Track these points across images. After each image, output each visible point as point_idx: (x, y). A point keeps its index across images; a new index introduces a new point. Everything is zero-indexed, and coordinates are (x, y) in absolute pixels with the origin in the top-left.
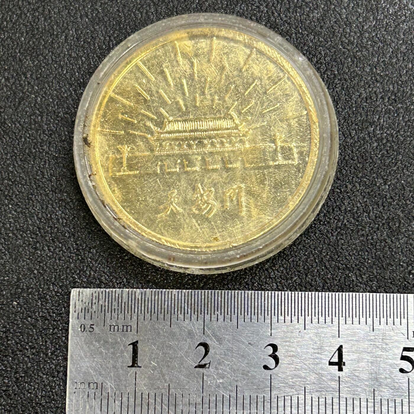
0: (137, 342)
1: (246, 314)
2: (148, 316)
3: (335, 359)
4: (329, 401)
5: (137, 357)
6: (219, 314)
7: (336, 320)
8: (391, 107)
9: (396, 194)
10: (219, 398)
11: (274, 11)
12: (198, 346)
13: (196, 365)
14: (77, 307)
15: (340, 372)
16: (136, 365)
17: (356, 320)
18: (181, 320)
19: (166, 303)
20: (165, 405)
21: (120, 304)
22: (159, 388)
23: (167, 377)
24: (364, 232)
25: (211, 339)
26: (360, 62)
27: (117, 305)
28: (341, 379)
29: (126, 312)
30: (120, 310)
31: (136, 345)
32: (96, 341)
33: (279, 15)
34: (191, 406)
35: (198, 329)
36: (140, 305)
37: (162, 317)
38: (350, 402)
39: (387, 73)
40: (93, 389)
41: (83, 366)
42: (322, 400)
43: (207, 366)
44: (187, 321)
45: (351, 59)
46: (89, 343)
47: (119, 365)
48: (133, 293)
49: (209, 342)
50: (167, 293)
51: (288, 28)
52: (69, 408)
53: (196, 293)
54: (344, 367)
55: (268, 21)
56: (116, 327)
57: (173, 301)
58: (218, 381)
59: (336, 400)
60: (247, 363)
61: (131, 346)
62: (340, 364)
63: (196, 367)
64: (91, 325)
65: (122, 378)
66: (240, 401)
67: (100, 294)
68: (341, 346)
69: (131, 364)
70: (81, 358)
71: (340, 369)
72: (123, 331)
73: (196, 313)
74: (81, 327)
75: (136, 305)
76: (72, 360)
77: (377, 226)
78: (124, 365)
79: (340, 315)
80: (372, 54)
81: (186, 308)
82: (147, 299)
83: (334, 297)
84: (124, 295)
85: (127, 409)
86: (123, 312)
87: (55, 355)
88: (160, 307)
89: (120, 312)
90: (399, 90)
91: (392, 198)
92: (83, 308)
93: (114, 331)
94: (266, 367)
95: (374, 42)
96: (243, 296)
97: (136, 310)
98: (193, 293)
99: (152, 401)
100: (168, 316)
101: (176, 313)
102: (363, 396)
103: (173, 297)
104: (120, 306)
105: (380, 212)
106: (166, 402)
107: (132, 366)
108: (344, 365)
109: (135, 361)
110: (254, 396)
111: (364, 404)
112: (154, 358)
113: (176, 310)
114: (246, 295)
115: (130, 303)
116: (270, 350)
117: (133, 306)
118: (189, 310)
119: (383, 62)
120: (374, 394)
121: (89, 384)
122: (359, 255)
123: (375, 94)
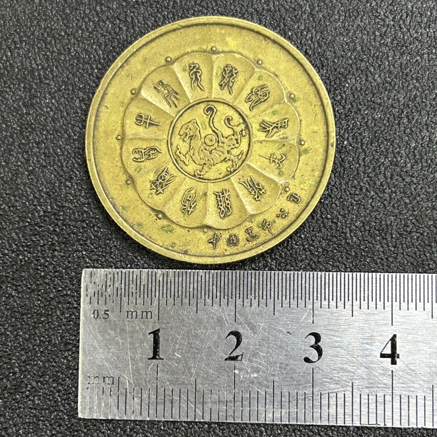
0: (158, 330)
1: (284, 298)
2: (171, 300)
3: (388, 351)
4: (380, 399)
5: (159, 348)
6: (253, 299)
7: (388, 304)
10: (254, 395)
12: (229, 335)
13: (227, 357)
14: (89, 290)
15: (393, 366)
16: (157, 357)
17: (412, 305)
18: (209, 305)
19: (192, 286)
20: (191, 402)
21: (138, 287)
22: (183, 383)
23: (193, 371)
25: (243, 328)
27: (134, 288)
28: (394, 373)
29: (146, 296)
30: (138, 294)
31: (158, 334)
32: (111, 329)
34: (221, 403)
35: (229, 315)
36: (161, 288)
37: (188, 301)
38: (404, 400)
40: (108, 384)
41: (96, 358)
42: (372, 398)
43: (240, 358)
44: (216, 307)
46: (103, 332)
47: (138, 356)
48: (154, 274)
49: (241, 331)
50: (192, 274)
52: (82, 405)
53: (226, 273)
54: (398, 360)
56: (134, 314)
57: (199, 284)
58: (252, 376)
59: (388, 398)
60: (285, 355)
61: (152, 335)
62: (393, 357)
63: (226, 359)
64: (106, 311)
65: (141, 372)
66: (278, 398)
67: (116, 275)
68: (395, 336)
69: (151, 355)
70: (95, 348)
71: (394, 363)
72: (142, 318)
73: (226, 297)
74: (94, 313)
75: (157, 288)
76: (84, 351)
78: (144, 356)
79: (394, 300)
81: (215, 291)
82: (169, 281)
83: (386, 278)
84: (143, 277)
85: (147, 407)
86: (142, 296)
88: (184, 290)
89: (138, 296)
92: (97, 292)
93: (132, 318)
94: (307, 360)
96: (280, 278)
97: (157, 294)
98: (223, 274)
99: (176, 398)
100: (194, 301)
101: (203, 297)
102: (421, 395)
103: (199, 279)
104: (138, 289)
106: (193, 400)
107: (154, 358)
108: (398, 357)
109: (157, 352)
110: (294, 393)
111: (421, 402)
112: (178, 349)
113: (203, 293)
114: (284, 277)
115: (150, 286)
116: (312, 340)
117: (153, 289)
118: (218, 294)
120: (433, 391)
121: (104, 378)
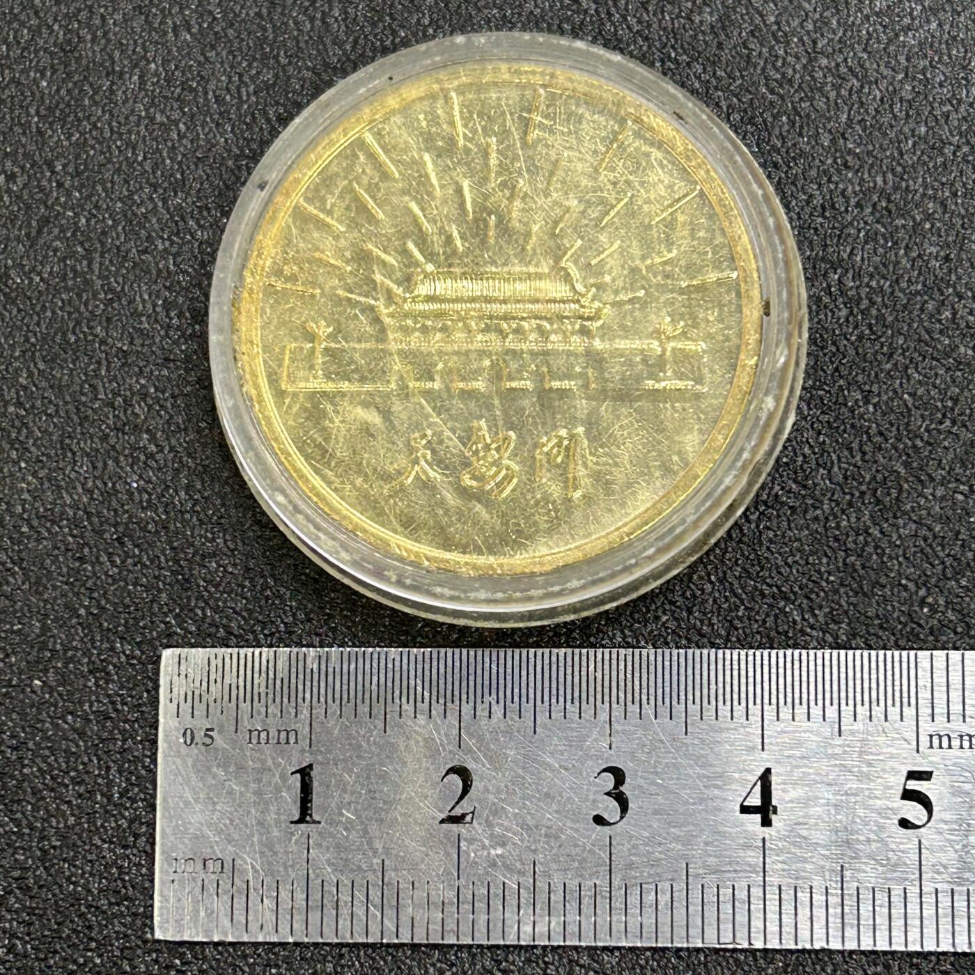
0: (310, 766)
1: (554, 700)
2: (334, 708)
3: (755, 801)
4: (742, 895)
5: (311, 801)
6: (494, 703)
7: (755, 710)
8: (879, 226)
9: (892, 425)
10: (496, 891)
11: (613, 10)
12: (447, 773)
13: (443, 816)
14: (175, 690)
15: (766, 829)
16: (308, 818)
17: (801, 711)
18: (408, 717)
19: (375, 679)
20: (375, 907)
21: (271, 681)
22: (360, 868)
23: (378, 845)
24: (818, 512)
25: (476, 760)
26: (808, 125)
27: (264, 684)
28: (767, 844)
29: (286, 700)
30: (271, 696)
31: (309, 774)
32: (219, 766)
33: (624, 18)
34: (432, 907)
35: (446, 735)
36: (315, 684)
37: (367, 710)
38: (788, 895)
39: (870, 147)
40: (214, 873)
41: (190, 823)
42: (726, 893)
43: (468, 818)
44: (422, 719)
45: (788, 118)
46: (203, 770)
47: (271, 817)
48: (301, 657)
49: (471, 765)
50: (375, 656)
51: (645, 48)
52: (161, 915)
53: (442, 654)
54: (774, 817)
55: (600, 33)
56: (263, 735)
57: (390, 675)
58: (493, 852)
59: (757, 892)
60: (556, 812)
61: (298, 776)
62: (765, 811)
63: (442, 821)
64: (208, 730)
65: (277, 848)
66: (542, 897)
67: (227, 660)
68: (768, 771)
69: (297, 817)
70: (187, 803)
71: (766, 822)
72: (279, 743)
73: (442, 701)
74: (185, 734)
75: (308, 683)
76: (165, 809)
77: (848, 497)
78: (283, 818)
79: (766, 701)
80: (836, 104)
81: (419, 689)
82: (331, 670)
83: (751, 658)
84: (279, 663)
85: (289, 917)
86: (278, 700)
87: (129, 798)
88: (360, 687)
89: (270, 701)
90: (896, 188)
91: (881, 434)
92: (190, 694)
93: (259, 743)
94: (599, 820)
95: (839, 76)
96: (547, 661)
97: (308, 696)
98: (435, 656)
99: (345, 898)
100: (378, 709)
101: (397, 701)
102: (818, 883)
103: (390, 666)
104: (271, 686)
105: (855, 466)
106: (378, 901)
107: (301, 820)
108: (775, 812)
109: (307, 808)
110: (573, 885)
111: (819, 898)
112: (349, 804)
113: (397, 693)
114: (554, 659)
115: (293, 680)
116: (609, 781)
117: (300, 687)
118: (427, 694)
119: (859, 122)
120: (842, 877)
121: (205, 861)
122: (807, 563)
123: (844, 196)
